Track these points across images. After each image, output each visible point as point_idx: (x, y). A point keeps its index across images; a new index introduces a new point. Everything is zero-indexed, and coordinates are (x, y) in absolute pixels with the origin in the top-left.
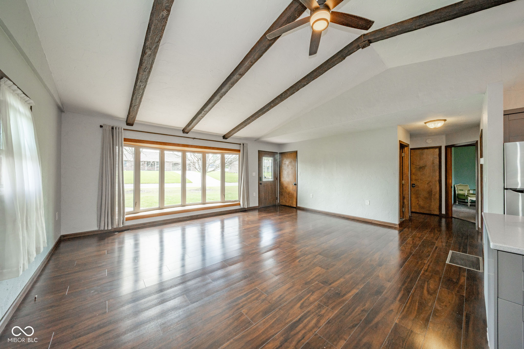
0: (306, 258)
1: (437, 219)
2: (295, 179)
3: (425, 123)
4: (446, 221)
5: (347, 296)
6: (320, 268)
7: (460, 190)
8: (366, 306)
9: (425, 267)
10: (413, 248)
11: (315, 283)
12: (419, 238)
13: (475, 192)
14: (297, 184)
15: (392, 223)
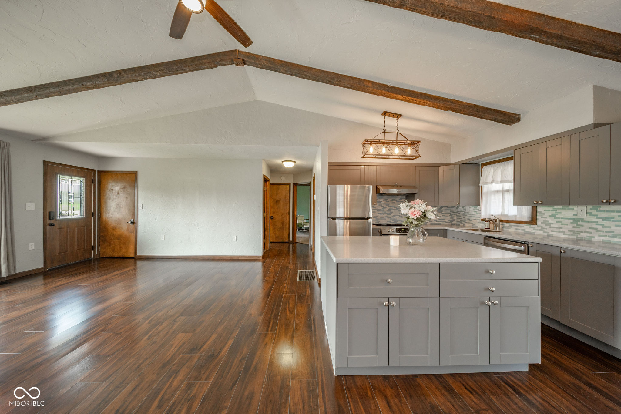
0: (160, 328)
1: (287, 245)
2: (133, 215)
3: (282, 162)
4: (293, 247)
5: (222, 354)
6: (184, 334)
7: (299, 220)
8: (244, 352)
9: (285, 290)
10: (275, 276)
11: (180, 357)
12: (278, 265)
13: (307, 221)
14: (136, 222)
15: (257, 255)
